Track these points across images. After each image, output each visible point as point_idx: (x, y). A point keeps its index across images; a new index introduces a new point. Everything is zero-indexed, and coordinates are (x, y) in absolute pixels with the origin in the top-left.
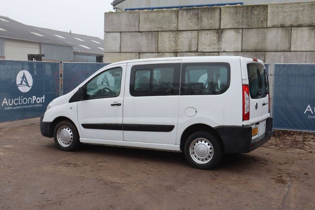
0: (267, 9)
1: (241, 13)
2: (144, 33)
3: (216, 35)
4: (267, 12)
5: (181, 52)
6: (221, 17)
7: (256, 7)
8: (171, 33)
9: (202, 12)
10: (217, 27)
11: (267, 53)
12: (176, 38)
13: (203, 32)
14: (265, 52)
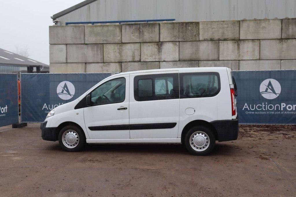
0: (199, 26)
1: (178, 29)
2: (89, 45)
3: (156, 47)
4: (199, 27)
5: (126, 62)
6: (161, 31)
7: (189, 24)
8: (115, 45)
9: (143, 27)
10: (157, 40)
11: (201, 61)
12: (121, 50)
13: (145, 44)
14: (199, 61)
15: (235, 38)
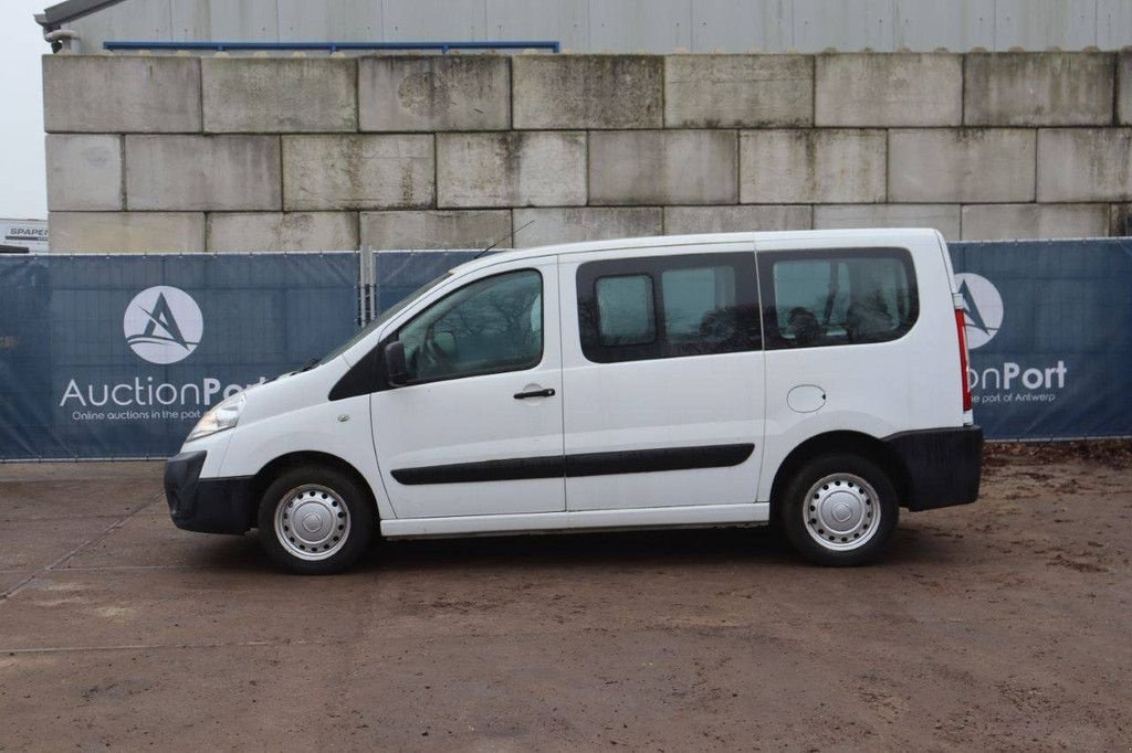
0: (663, 70)
1: (582, 81)
2: (222, 140)
3: (498, 151)
4: (663, 78)
5: (376, 209)
6: (515, 88)
7: (627, 62)
8: (333, 141)
9: (445, 71)
10: (503, 125)
11: (671, 209)
12: (355, 161)
13: (452, 141)
14: (662, 206)
15: (797, 120)
